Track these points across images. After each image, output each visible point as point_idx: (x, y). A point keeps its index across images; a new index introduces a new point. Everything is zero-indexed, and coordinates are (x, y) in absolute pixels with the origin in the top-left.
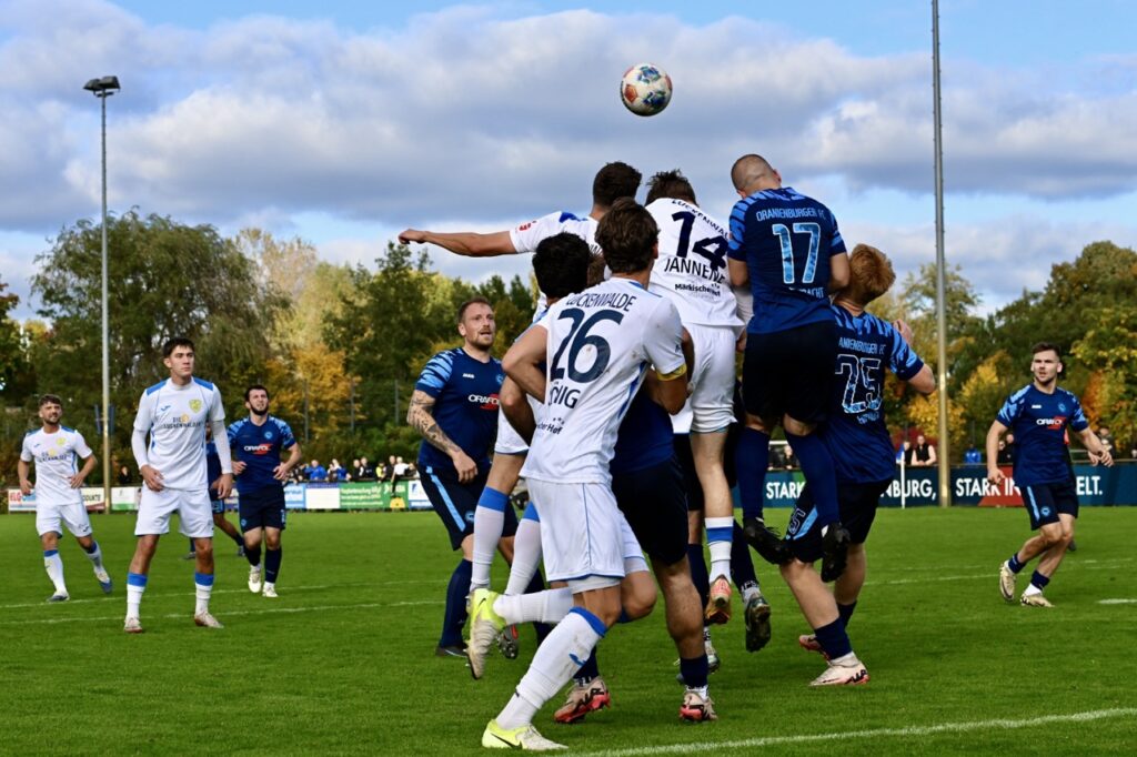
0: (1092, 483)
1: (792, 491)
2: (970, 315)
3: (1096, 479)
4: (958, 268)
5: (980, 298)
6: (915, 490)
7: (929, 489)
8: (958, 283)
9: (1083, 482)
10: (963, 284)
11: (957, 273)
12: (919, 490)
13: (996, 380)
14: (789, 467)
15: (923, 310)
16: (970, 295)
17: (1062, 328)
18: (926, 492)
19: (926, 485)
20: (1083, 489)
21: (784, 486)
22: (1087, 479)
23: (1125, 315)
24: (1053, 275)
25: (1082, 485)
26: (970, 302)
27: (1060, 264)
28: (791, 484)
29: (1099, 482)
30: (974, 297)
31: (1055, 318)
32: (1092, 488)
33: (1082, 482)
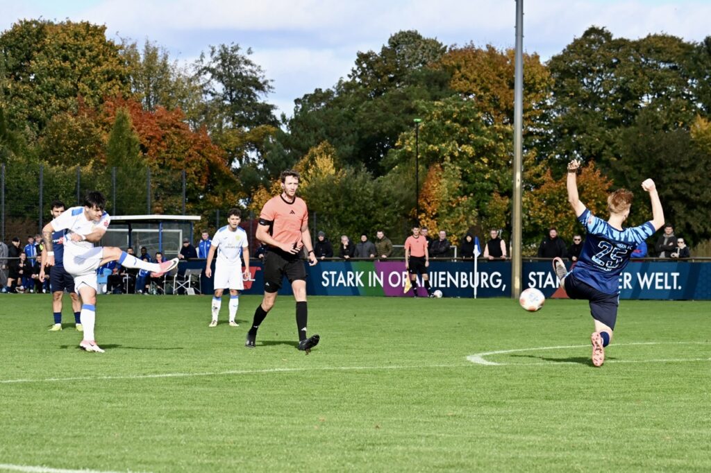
0: (671, 279)
1: (350, 280)
2: (260, 101)
3: (675, 275)
4: (250, 52)
5: (270, 84)
6: (484, 281)
7: (499, 281)
8: (248, 67)
9: (662, 277)
10: (254, 69)
11: (248, 57)
12: (488, 281)
13: (333, 171)
14: (347, 257)
15: (213, 95)
16: (261, 81)
17: (378, 120)
18: (496, 283)
19: (496, 277)
20: (660, 284)
21: (341, 275)
22: (666, 274)
23: (456, 109)
24: (358, 62)
25: (661, 280)
26: (260, 87)
27: (365, 52)
28: (349, 273)
29: (677, 277)
30: (265, 83)
31: (369, 109)
32: (671, 283)
33: (660, 277)
